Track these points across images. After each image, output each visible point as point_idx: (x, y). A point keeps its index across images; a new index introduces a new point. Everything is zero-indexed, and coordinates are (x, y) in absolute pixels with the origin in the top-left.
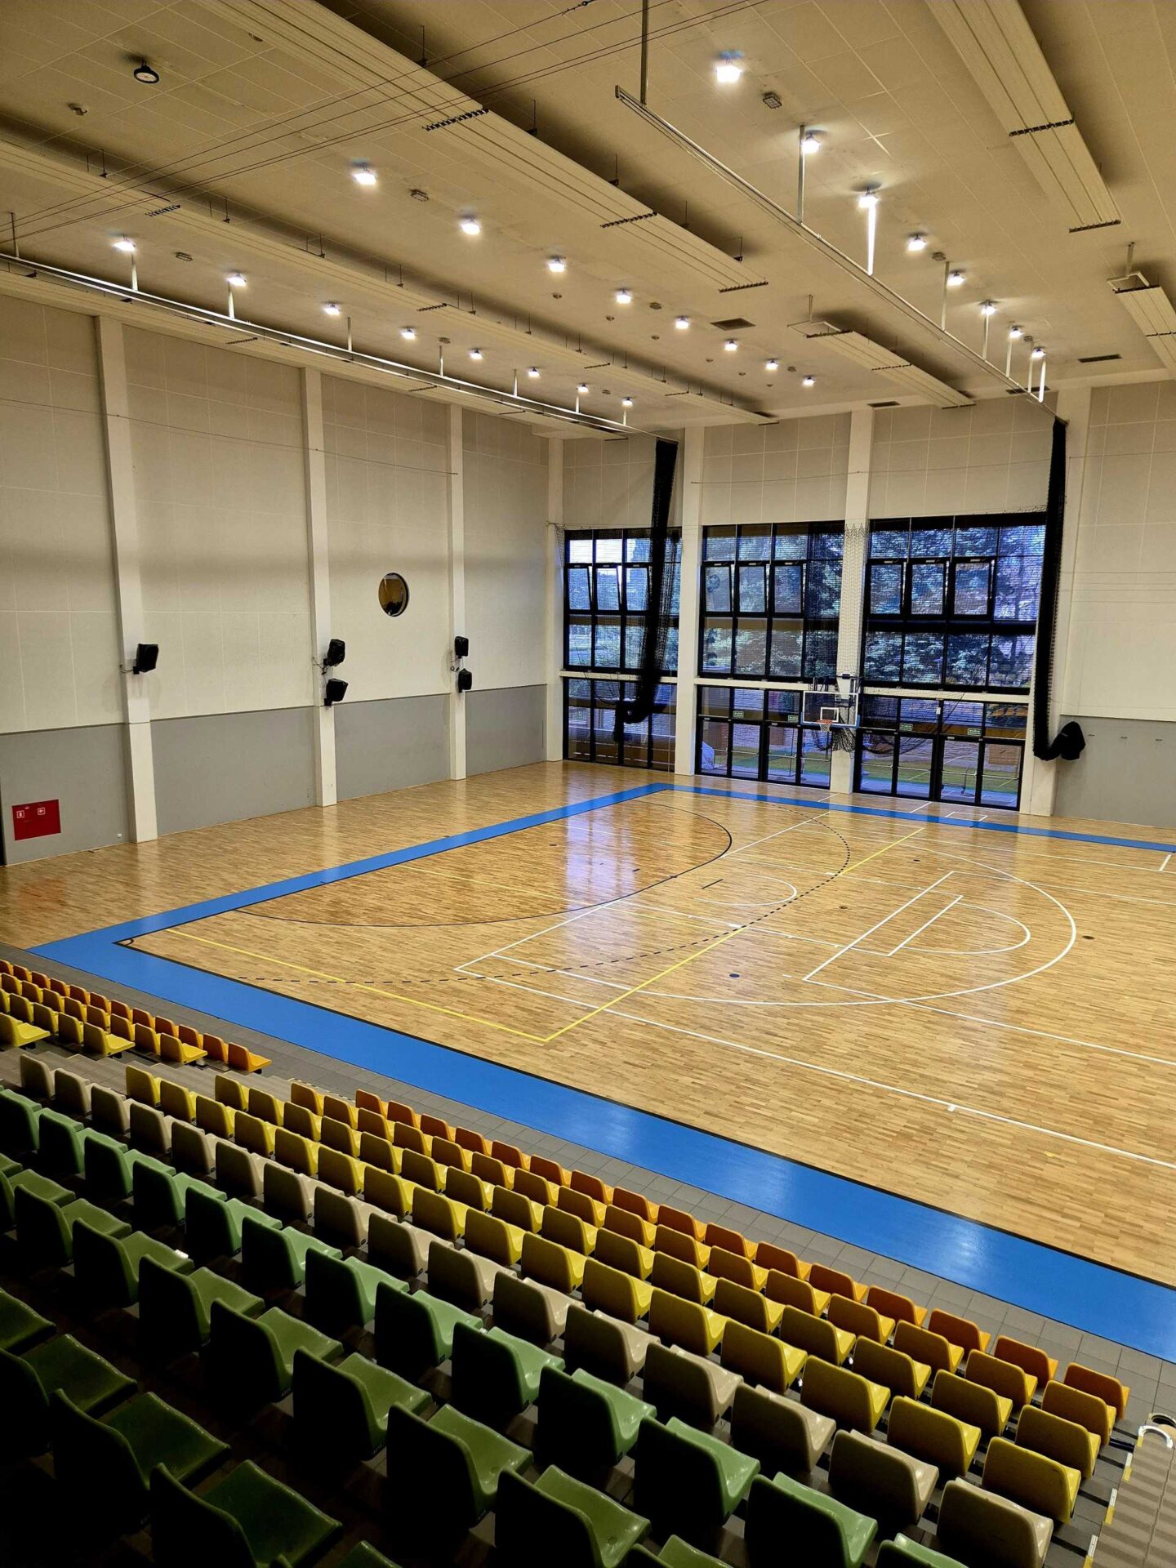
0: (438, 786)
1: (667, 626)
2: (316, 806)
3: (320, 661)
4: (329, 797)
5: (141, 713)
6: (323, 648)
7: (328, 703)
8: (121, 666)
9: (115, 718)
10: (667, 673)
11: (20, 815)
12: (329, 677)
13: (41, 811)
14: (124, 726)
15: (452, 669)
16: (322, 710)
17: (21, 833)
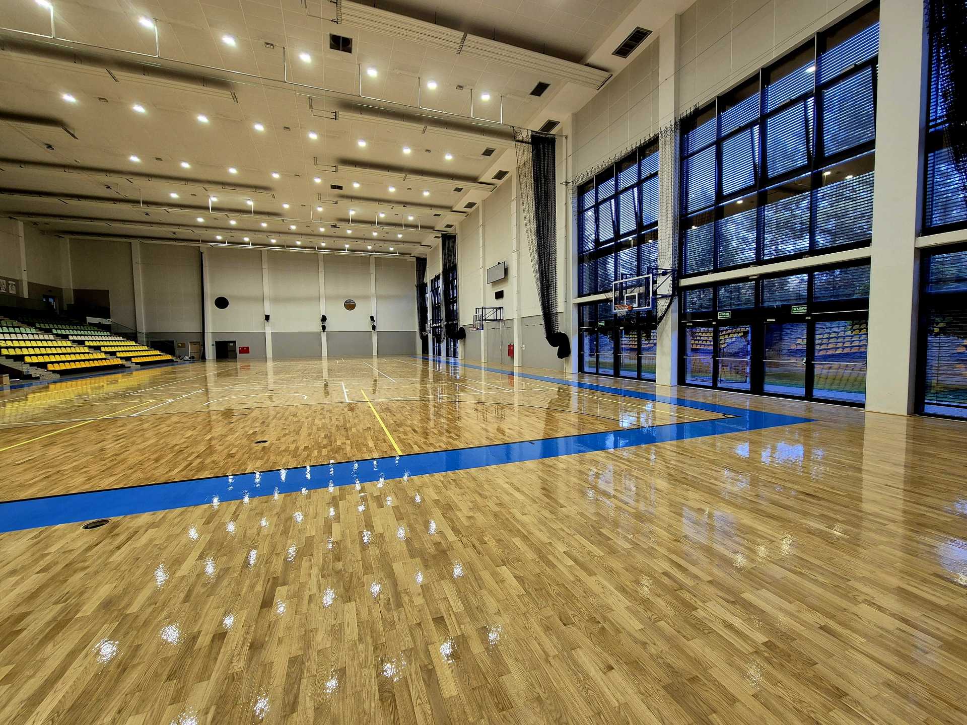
5: (269, 330)
6: (321, 317)
8: (265, 320)
9: (263, 330)
11: (240, 349)
12: (323, 325)
13: (245, 349)
14: (265, 333)
16: (322, 332)
17: (241, 352)
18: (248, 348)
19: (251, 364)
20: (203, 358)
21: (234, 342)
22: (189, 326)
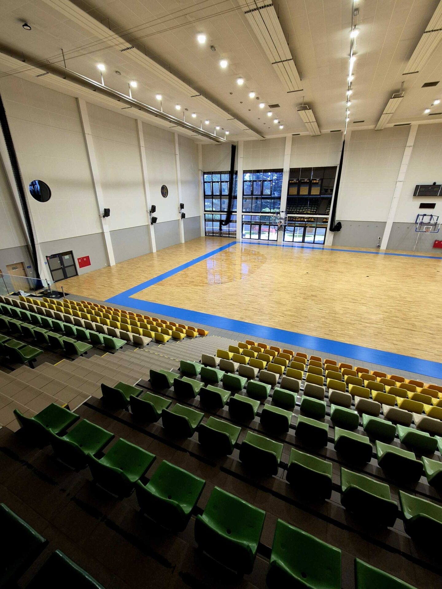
0: (179, 245)
1: (234, 199)
2: (151, 253)
3: (149, 212)
4: (154, 250)
5: (107, 230)
6: (150, 208)
7: (152, 224)
8: (99, 215)
9: (100, 231)
10: (234, 212)
11: (80, 261)
12: (152, 216)
13: (85, 259)
14: (103, 233)
15: (180, 213)
16: (151, 226)
17: (81, 266)
18: (89, 258)
21: (71, 253)
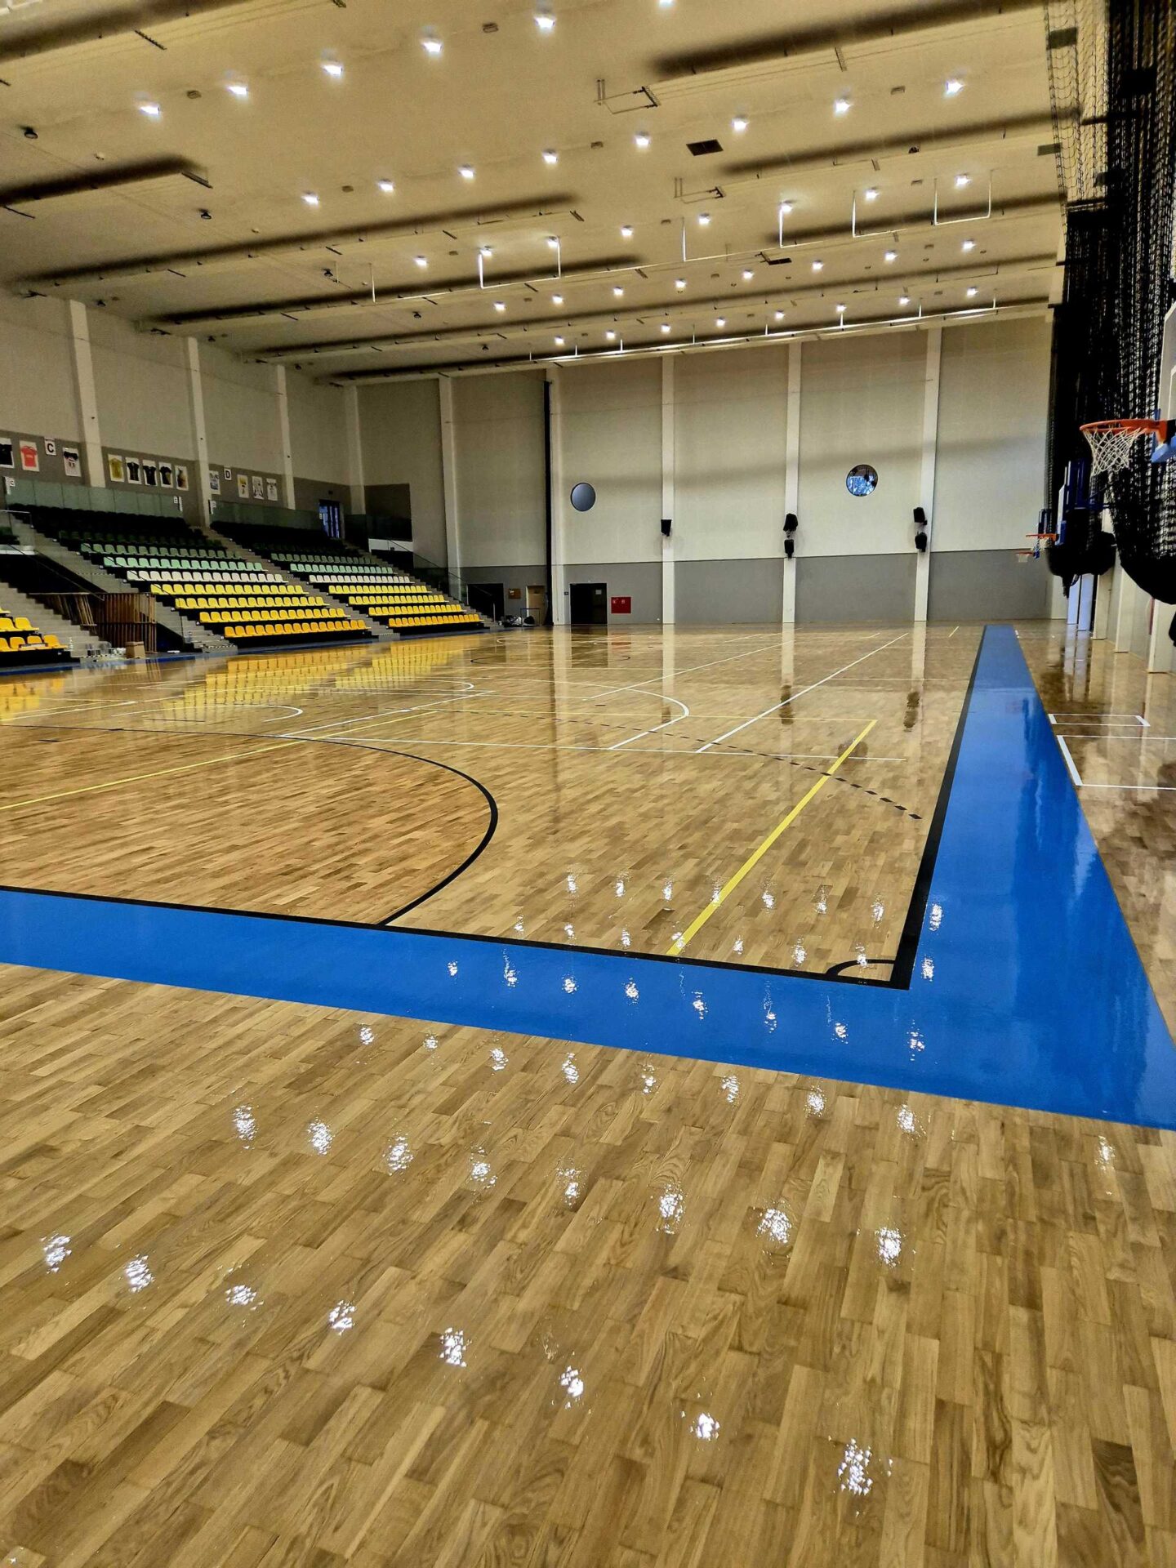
4: (787, 618)
5: (669, 556)
7: (790, 556)
9: (657, 558)
11: (614, 602)
12: (785, 538)
13: (623, 602)
14: (659, 564)
16: (786, 561)
17: (614, 611)
18: (628, 600)
19: (633, 637)
20: (548, 623)
21: (603, 587)
22: (525, 554)
